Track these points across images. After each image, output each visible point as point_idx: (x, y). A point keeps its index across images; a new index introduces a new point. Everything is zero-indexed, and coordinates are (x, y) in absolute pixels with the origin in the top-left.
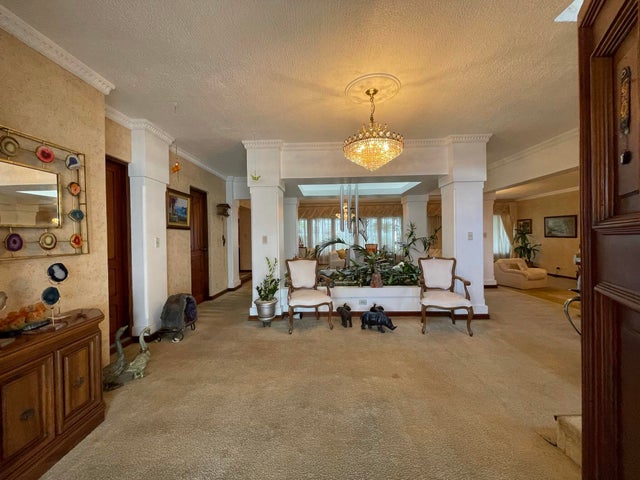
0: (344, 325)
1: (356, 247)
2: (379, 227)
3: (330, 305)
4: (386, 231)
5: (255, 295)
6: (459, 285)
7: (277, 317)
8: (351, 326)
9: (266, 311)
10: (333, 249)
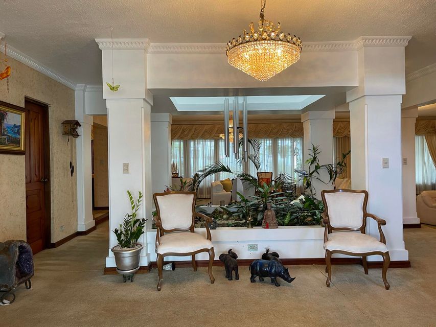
0: (229, 277)
1: (246, 177)
2: (275, 151)
3: (211, 251)
4: (284, 156)
5: (113, 240)
6: (372, 224)
7: (142, 268)
8: (237, 278)
9: (127, 261)
10: (217, 178)
